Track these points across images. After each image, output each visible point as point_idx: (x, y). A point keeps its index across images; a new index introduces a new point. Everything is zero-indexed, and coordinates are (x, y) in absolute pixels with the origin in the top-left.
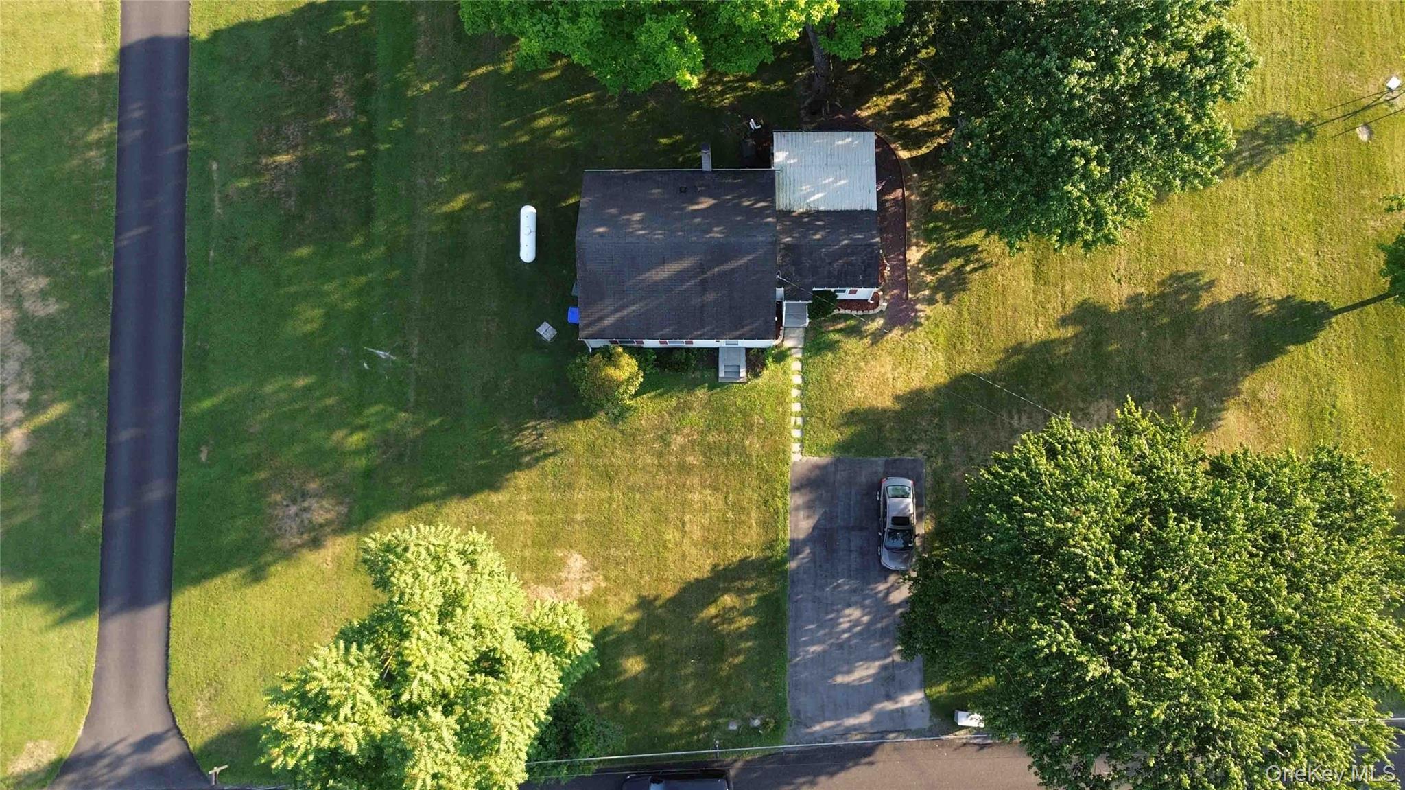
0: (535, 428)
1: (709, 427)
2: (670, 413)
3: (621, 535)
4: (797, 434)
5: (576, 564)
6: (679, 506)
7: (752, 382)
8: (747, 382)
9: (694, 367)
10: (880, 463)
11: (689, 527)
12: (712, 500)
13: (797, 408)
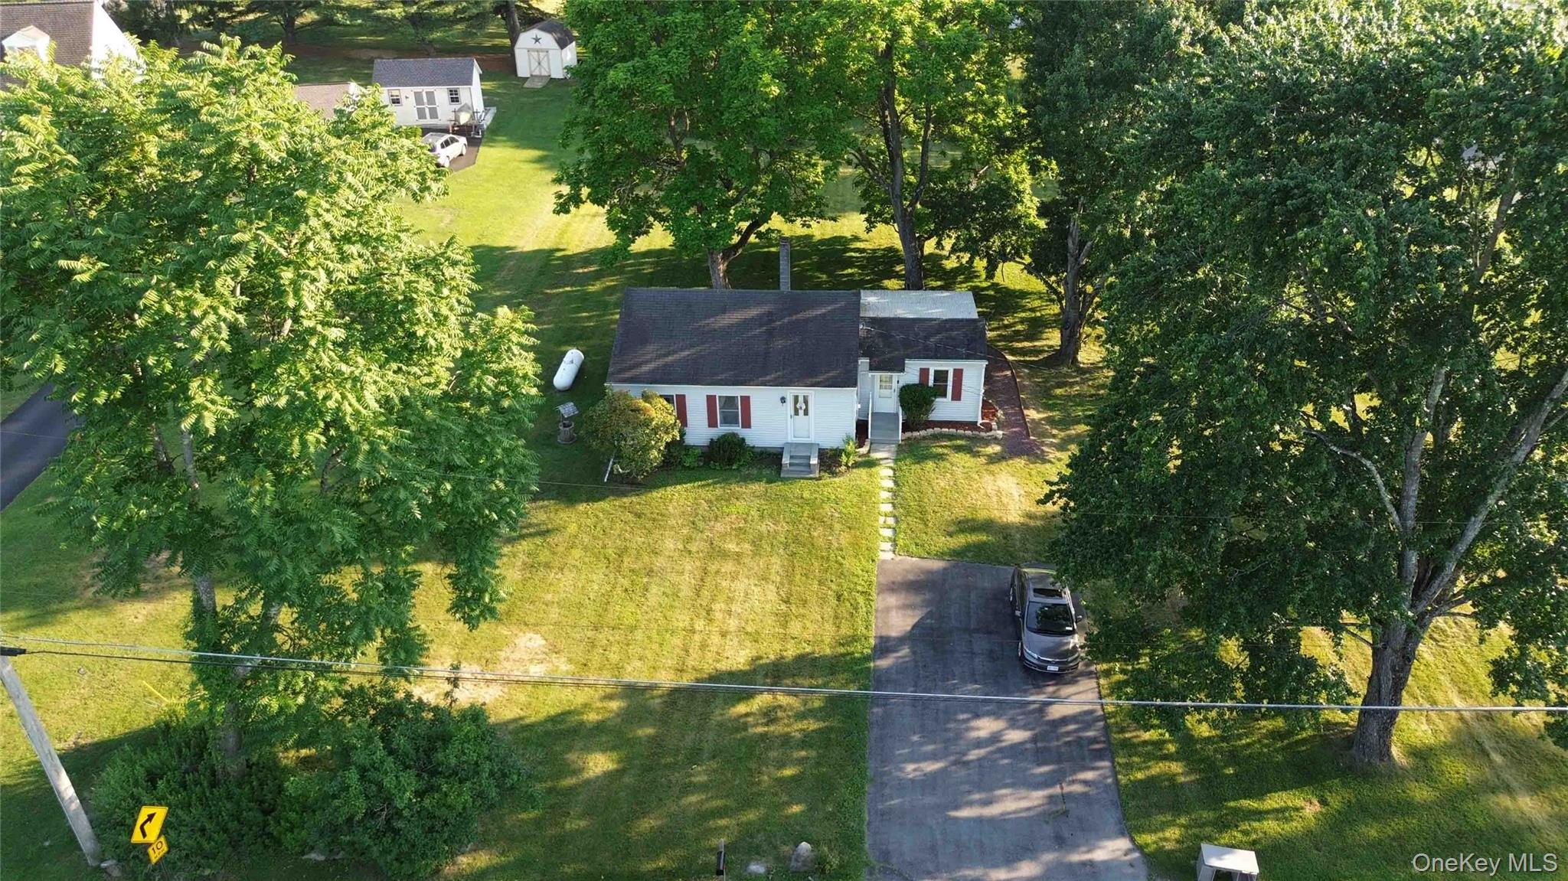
1: (762, 517)
2: (709, 502)
3: (610, 618)
4: (888, 533)
5: (529, 644)
6: (705, 593)
7: (827, 479)
8: (820, 479)
9: (750, 465)
10: (1011, 570)
11: (718, 616)
12: (756, 589)
13: (887, 508)
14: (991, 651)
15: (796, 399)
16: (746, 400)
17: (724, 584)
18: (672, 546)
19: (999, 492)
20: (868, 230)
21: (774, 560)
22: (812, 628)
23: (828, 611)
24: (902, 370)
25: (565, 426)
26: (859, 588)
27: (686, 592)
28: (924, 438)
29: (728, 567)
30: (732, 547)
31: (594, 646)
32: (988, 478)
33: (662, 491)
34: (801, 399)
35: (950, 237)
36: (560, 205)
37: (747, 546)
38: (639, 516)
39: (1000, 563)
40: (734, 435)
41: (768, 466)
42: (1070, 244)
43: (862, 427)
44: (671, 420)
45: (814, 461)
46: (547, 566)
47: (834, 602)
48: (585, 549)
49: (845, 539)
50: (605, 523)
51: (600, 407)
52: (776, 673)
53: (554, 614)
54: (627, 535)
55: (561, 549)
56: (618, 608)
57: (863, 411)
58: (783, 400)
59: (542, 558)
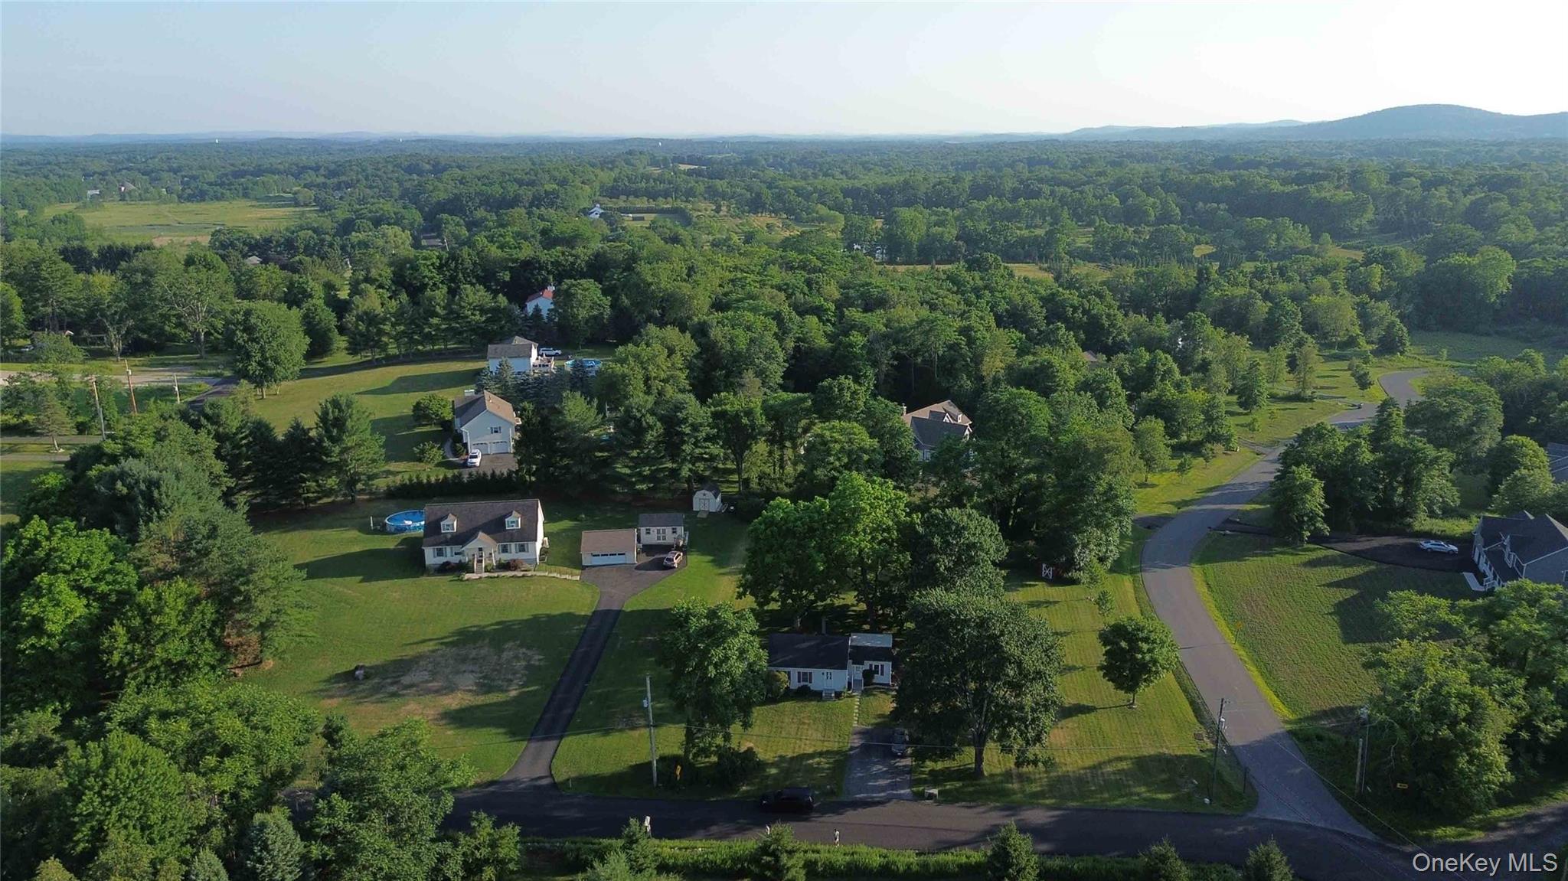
1: (816, 713)
2: (799, 708)
4: (856, 718)
6: (799, 734)
8: (835, 701)
9: (812, 696)
11: (803, 740)
12: (814, 733)
13: (856, 711)
15: (827, 674)
16: (811, 674)
17: (805, 732)
18: (787, 720)
21: (820, 725)
22: (832, 744)
23: (836, 740)
24: (864, 665)
26: (846, 733)
27: (793, 734)
28: (871, 689)
29: (806, 727)
30: (807, 721)
33: (784, 704)
37: (811, 721)
40: (807, 686)
41: (817, 697)
43: (850, 684)
44: (786, 680)
45: (833, 695)
47: (838, 737)
49: (842, 720)
52: (821, 754)
57: (850, 679)
58: (823, 674)
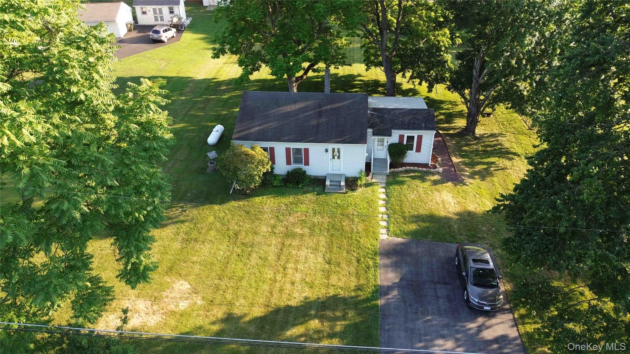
0: (182, 207)
1: (315, 213)
2: (286, 205)
3: (228, 271)
4: (384, 224)
5: (181, 287)
6: (283, 258)
7: (350, 193)
8: (346, 193)
9: (309, 185)
10: (454, 247)
11: (290, 271)
12: (312, 256)
13: (383, 209)
14: (448, 296)
15: (334, 150)
16: (307, 150)
17: (294, 252)
18: (265, 230)
19: (443, 202)
20: (367, 70)
21: (321, 238)
22: (344, 279)
23: (352, 270)
24: (390, 135)
25: (211, 163)
26: (370, 256)
27: (272, 257)
28: (401, 172)
29: (296, 243)
30: (298, 230)
31: (218, 289)
32: (436, 193)
33: (260, 198)
34: (336, 150)
35: (409, 72)
36: (215, 54)
37: (307, 230)
38: (247, 213)
39: (447, 242)
40: (300, 169)
41: (318, 186)
42: (474, 73)
43: (368, 166)
44: (266, 160)
45: (343, 183)
46: (196, 240)
47: (355, 263)
48: (217, 231)
49: (361, 227)
50: (229, 216)
51: (228, 153)
53: (197, 268)
54: (241, 223)
55: (204, 231)
56: (233, 266)
57: (369, 158)
58: (327, 151)
59: (193, 236)
